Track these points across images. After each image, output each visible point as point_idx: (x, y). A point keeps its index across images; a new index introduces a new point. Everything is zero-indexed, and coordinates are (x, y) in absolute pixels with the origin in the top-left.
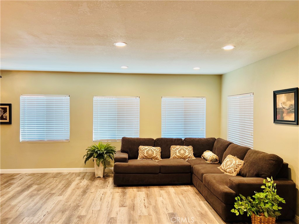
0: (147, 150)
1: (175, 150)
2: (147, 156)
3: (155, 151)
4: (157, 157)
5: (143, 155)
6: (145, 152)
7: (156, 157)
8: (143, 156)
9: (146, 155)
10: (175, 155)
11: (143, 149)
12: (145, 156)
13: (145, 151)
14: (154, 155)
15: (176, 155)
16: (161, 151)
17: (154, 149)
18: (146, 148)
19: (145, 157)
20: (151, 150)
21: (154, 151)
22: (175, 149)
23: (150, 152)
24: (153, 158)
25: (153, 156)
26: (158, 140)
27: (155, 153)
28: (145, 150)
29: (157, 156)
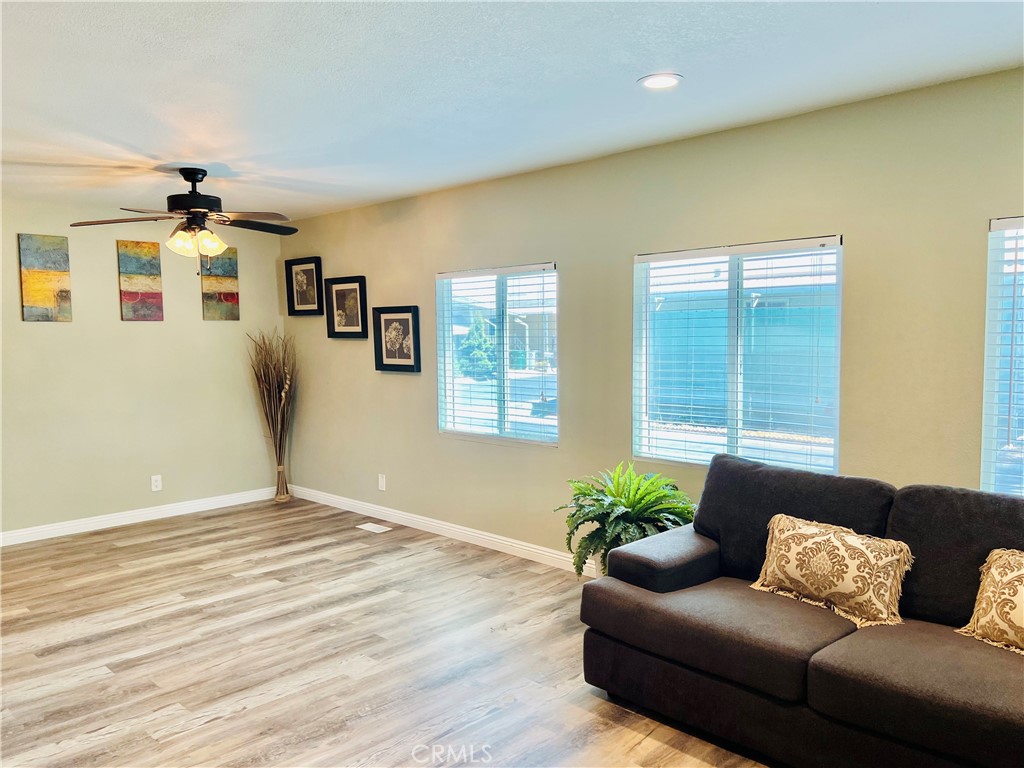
0: (809, 543)
1: (1006, 579)
2: (803, 580)
3: (853, 564)
4: (866, 597)
5: (781, 568)
6: (792, 555)
7: (861, 599)
8: (782, 576)
9: (792, 569)
10: (998, 620)
11: (783, 537)
12: (792, 580)
13: (795, 549)
14: (847, 585)
15: (1004, 616)
16: (907, 568)
17: (848, 548)
18: (802, 535)
19: (787, 584)
20: (833, 553)
21: (848, 561)
22: (1011, 576)
23: (821, 563)
24: (842, 604)
25: (834, 589)
26: (915, 495)
27: (852, 571)
28: (793, 545)
29: (862, 592)
